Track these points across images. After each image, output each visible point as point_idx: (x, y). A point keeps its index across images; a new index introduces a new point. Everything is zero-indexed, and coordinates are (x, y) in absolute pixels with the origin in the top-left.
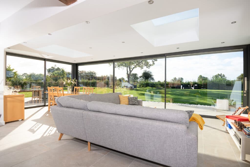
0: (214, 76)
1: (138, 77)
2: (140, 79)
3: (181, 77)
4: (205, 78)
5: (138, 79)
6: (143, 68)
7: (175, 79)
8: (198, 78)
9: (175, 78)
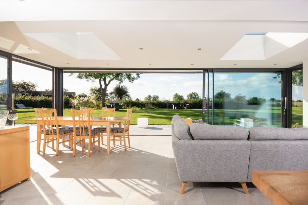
0: (189, 94)
1: (107, 93)
2: (111, 96)
3: (156, 95)
4: (180, 96)
5: (107, 95)
6: (122, 82)
7: (150, 97)
8: (173, 96)
9: (150, 95)
